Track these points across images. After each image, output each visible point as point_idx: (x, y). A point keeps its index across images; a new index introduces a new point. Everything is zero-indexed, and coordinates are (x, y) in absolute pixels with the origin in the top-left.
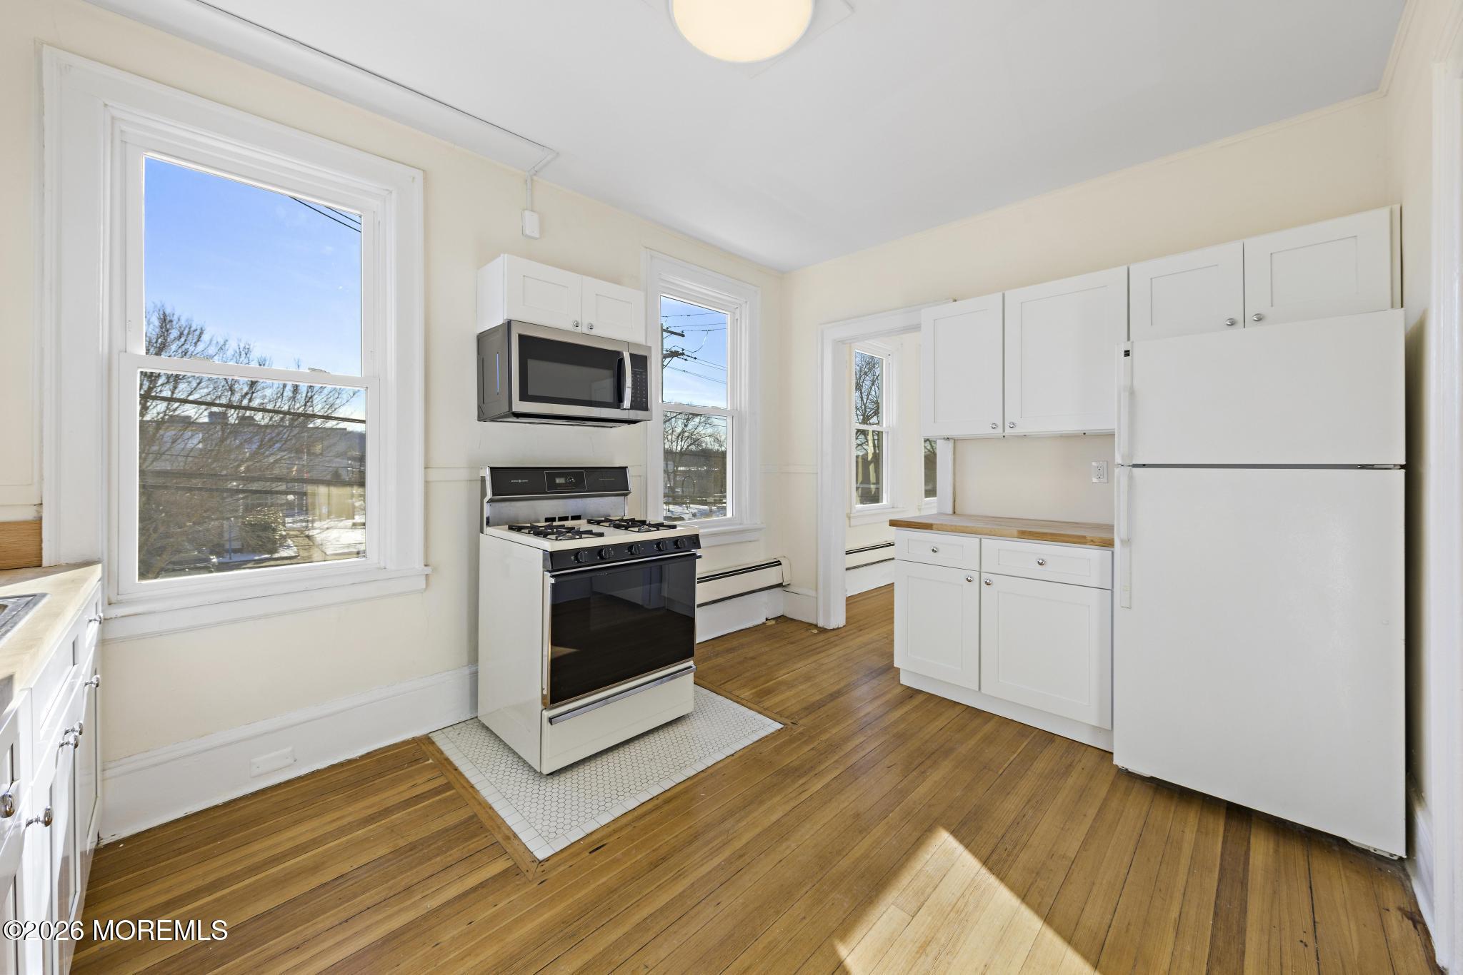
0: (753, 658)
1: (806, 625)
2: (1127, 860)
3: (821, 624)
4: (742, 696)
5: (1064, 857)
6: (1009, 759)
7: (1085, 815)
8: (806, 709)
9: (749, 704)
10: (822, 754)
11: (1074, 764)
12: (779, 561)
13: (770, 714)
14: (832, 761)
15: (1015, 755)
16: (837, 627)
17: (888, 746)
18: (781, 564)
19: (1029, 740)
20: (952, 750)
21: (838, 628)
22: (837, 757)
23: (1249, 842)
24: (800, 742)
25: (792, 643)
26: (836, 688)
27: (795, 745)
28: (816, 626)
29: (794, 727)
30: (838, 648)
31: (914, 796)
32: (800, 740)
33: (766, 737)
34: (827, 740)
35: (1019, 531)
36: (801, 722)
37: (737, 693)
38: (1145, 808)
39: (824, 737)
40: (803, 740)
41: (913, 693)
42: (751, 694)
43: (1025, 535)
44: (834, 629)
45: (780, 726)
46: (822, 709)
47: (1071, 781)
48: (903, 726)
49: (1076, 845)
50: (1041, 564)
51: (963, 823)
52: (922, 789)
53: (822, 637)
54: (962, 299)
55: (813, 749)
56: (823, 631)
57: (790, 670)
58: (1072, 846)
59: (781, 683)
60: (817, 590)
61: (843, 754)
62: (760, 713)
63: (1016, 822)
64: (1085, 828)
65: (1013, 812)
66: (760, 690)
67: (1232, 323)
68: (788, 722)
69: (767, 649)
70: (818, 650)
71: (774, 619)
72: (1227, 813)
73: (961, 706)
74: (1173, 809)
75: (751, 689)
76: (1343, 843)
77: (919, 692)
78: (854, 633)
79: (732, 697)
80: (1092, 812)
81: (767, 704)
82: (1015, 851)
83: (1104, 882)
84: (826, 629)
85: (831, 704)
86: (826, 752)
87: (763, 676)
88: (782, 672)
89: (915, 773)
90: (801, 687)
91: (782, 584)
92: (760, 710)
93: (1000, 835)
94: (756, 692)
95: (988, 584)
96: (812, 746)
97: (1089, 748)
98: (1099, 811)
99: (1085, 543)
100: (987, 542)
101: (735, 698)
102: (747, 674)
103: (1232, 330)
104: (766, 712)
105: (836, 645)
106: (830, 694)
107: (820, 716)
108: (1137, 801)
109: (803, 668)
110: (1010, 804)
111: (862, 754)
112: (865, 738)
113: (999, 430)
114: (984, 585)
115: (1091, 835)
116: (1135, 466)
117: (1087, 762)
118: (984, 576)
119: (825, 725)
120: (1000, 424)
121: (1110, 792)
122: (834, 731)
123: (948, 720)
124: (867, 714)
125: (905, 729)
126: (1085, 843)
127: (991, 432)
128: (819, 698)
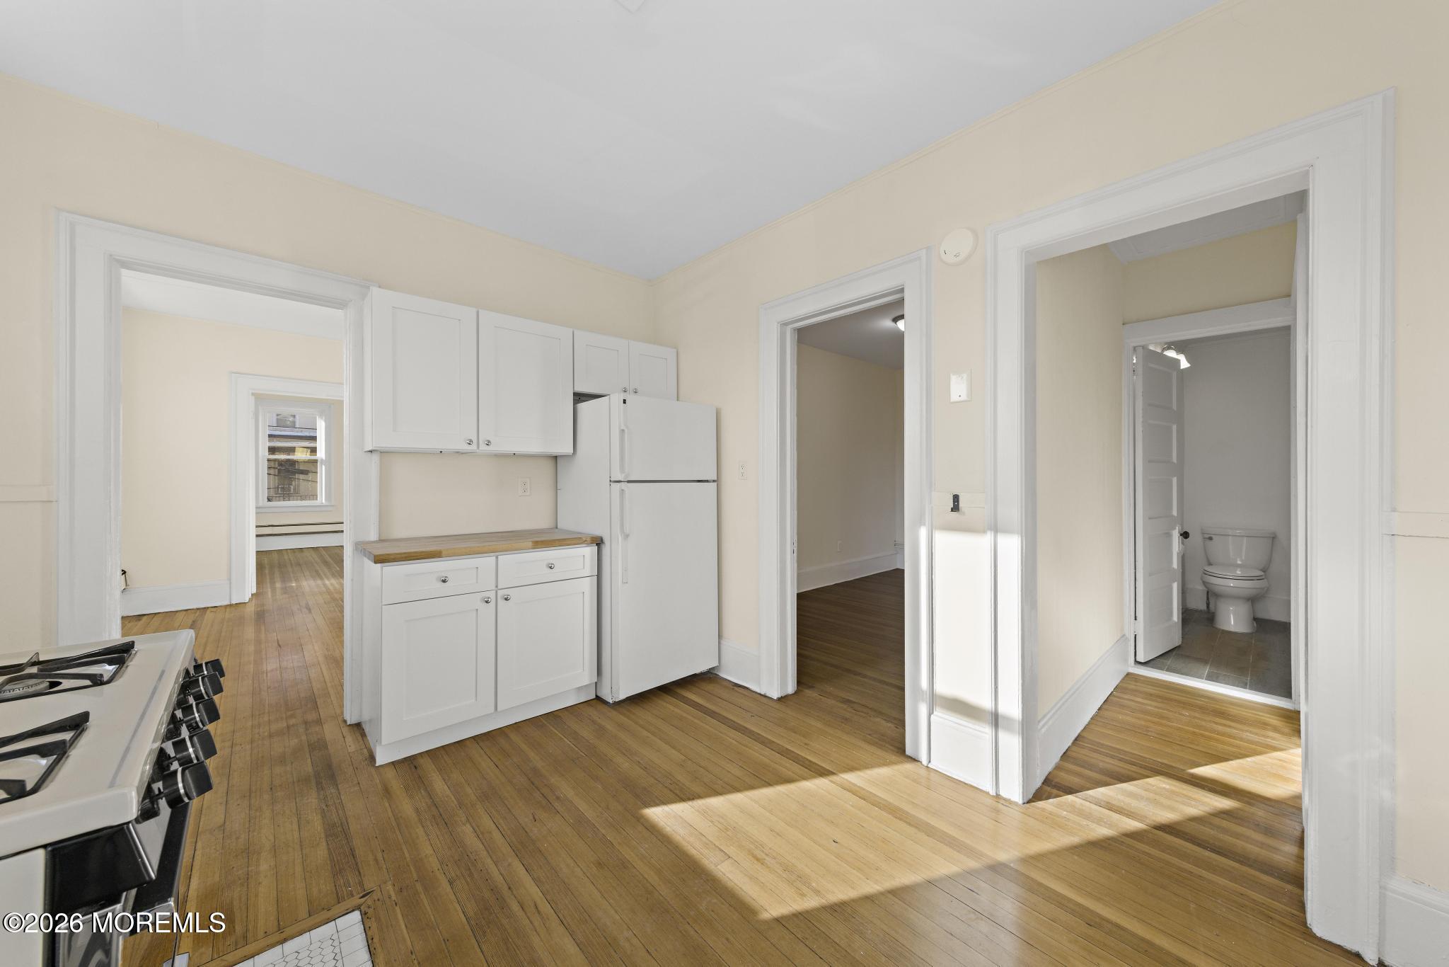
2: (692, 739)
5: (684, 761)
6: (568, 744)
7: (648, 737)
8: (337, 873)
10: (471, 875)
11: (592, 720)
14: (492, 866)
15: (564, 739)
17: (496, 811)
19: (548, 724)
20: (536, 771)
22: (488, 861)
23: (686, 697)
24: (421, 895)
26: (316, 826)
27: (425, 901)
29: (376, 896)
32: (416, 894)
33: (370, 939)
35: (533, 542)
36: (370, 886)
39: (433, 864)
40: (421, 891)
41: (410, 763)
45: (356, 915)
46: (359, 853)
48: (468, 790)
49: (674, 751)
50: (550, 567)
51: (636, 796)
52: (582, 805)
55: (450, 882)
58: (675, 755)
61: (485, 852)
63: (644, 768)
64: (659, 742)
65: (632, 766)
68: (354, 902)
72: (664, 693)
77: (411, 759)
80: (645, 733)
82: (675, 780)
83: (708, 755)
85: (357, 842)
86: (469, 870)
89: (556, 804)
90: (264, 867)
93: (656, 781)
95: (506, 599)
96: (444, 883)
98: (646, 730)
99: (581, 544)
100: (503, 558)
106: (327, 836)
107: (376, 860)
108: (643, 714)
109: (197, 853)
110: (624, 764)
111: (497, 835)
112: (468, 825)
113: (473, 447)
114: (501, 602)
115: (667, 743)
116: (629, 482)
117: (592, 712)
118: (500, 593)
119: (405, 858)
120: (475, 441)
121: (628, 718)
122: (429, 851)
123: (485, 757)
124: (417, 811)
125: (476, 789)
126: (674, 748)
127: (465, 447)
128: (326, 852)
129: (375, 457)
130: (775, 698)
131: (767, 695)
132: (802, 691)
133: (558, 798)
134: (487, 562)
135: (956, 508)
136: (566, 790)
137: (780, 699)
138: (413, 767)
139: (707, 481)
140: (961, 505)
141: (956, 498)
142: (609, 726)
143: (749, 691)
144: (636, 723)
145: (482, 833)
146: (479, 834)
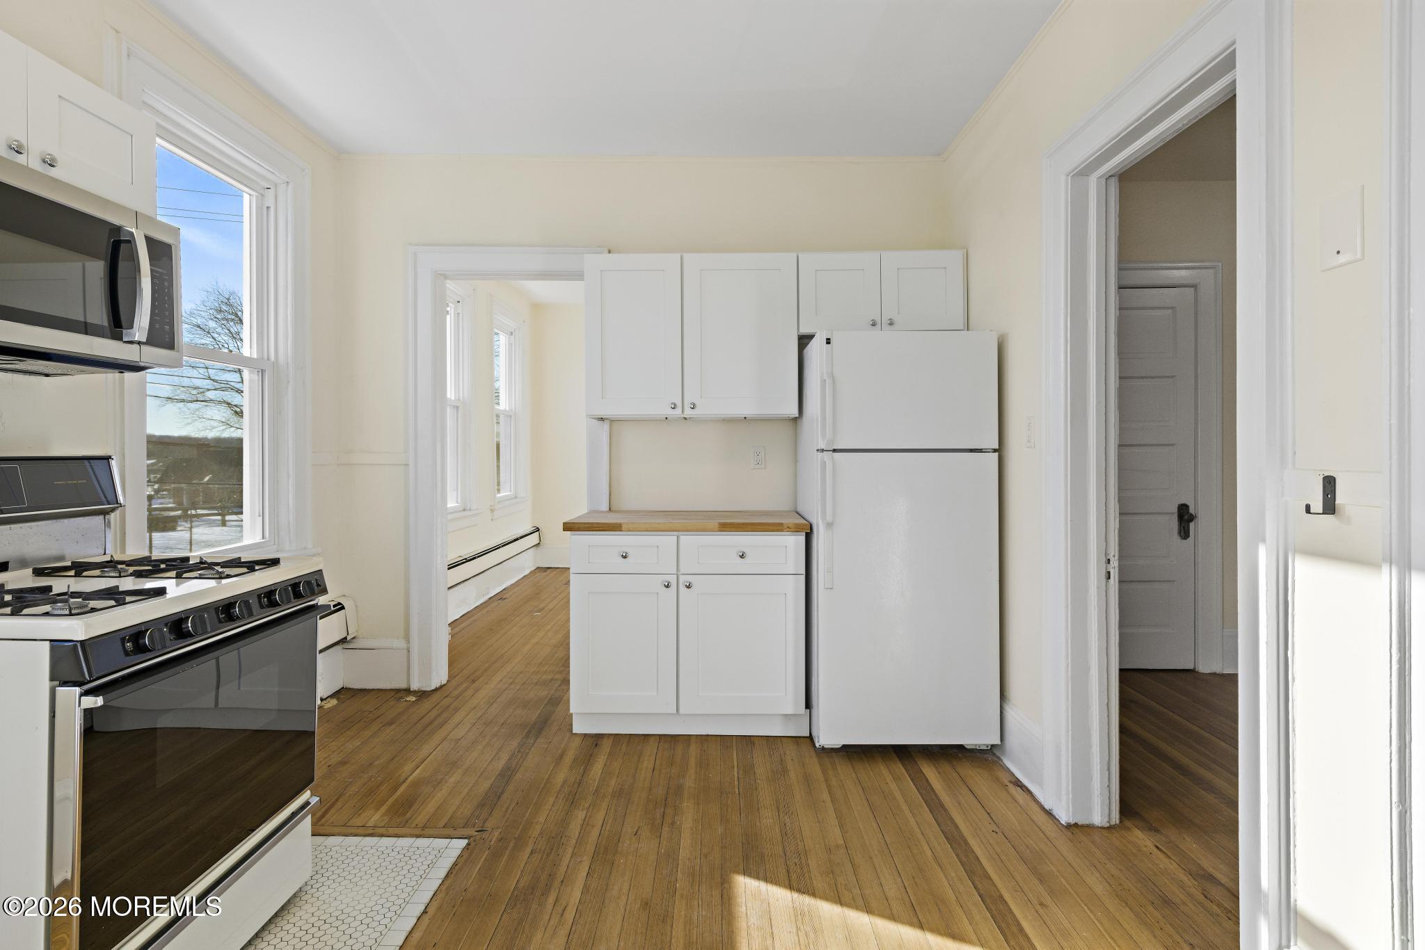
0: (343, 763)
1: (393, 693)
2: (875, 825)
3: (415, 686)
4: (370, 824)
5: (838, 846)
6: (734, 775)
7: (824, 802)
8: (481, 805)
9: (391, 831)
10: (548, 855)
11: (783, 758)
12: (339, 604)
13: (431, 831)
14: (569, 856)
15: (736, 768)
16: (439, 685)
17: (616, 811)
18: (343, 608)
19: (735, 748)
20: (680, 788)
21: (442, 687)
22: (570, 850)
23: (922, 772)
24: (508, 852)
25: (390, 724)
26: (500, 764)
27: (505, 857)
28: (408, 691)
29: (485, 835)
30: (462, 713)
31: (684, 853)
32: (506, 848)
33: (455, 864)
34: (541, 833)
35: (720, 524)
36: (488, 825)
37: (358, 821)
38: (853, 775)
39: (536, 831)
40: (510, 848)
41: (596, 740)
42: (384, 815)
43: (726, 527)
44: (436, 690)
45: (464, 842)
46: (504, 797)
47: (792, 774)
48: (613, 782)
49: (837, 831)
50: (742, 556)
51: (746, 858)
52: (686, 841)
53: (427, 704)
54: (619, 252)
55: (532, 852)
56: (422, 695)
57: (418, 760)
58: (835, 835)
59: (417, 784)
60: (407, 637)
61: (574, 841)
62: (418, 836)
63: (784, 834)
64: (831, 812)
65: (775, 826)
66: (393, 805)
67: (874, 325)
68: (472, 832)
69: (357, 743)
70: (436, 723)
71: (332, 696)
72: (898, 757)
73: (653, 738)
74: (867, 765)
75: (378, 809)
76: (961, 747)
77: (599, 737)
78: (468, 688)
79: (353, 830)
80: (826, 796)
81: (422, 818)
82: (803, 862)
83: (876, 852)
84: (425, 692)
85: (511, 788)
86: (552, 849)
87: (381, 784)
88: (408, 768)
89: (666, 828)
90: (452, 780)
91: (346, 638)
92: (417, 832)
93: (781, 853)
94: (388, 811)
95: (688, 587)
96: (528, 850)
97: (783, 739)
98: (829, 793)
99: (782, 531)
100: (686, 539)
101: (361, 831)
102: (353, 789)
103: (875, 332)
104: (427, 831)
105: (456, 710)
106: (499, 775)
107: (508, 808)
108: (845, 772)
109: (434, 752)
110: (768, 819)
111: (596, 832)
112: (584, 812)
113: (678, 411)
114: (682, 589)
115: (840, 817)
116: (835, 451)
117: (791, 752)
118: (682, 578)
119: (524, 816)
120: (679, 404)
121: (824, 772)
122: (542, 820)
123: (653, 758)
124: (565, 782)
125: (619, 784)
126: (841, 826)
127: (670, 412)
128: (489, 785)
129: (606, 426)
130: (1063, 823)
131: (1055, 813)
132: (1128, 829)
133: (673, 823)
134: (668, 540)
135: (1330, 507)
136: (688, 818)
137: (1069, 826)
138: (594, 744)
139: (980, 451)
140: (1339, 500)
141: (1329, 484)
142: (794, 774)
143: (1028, 797)
144: (826, 780)
145: (588, 825)
146: (586, 825)
